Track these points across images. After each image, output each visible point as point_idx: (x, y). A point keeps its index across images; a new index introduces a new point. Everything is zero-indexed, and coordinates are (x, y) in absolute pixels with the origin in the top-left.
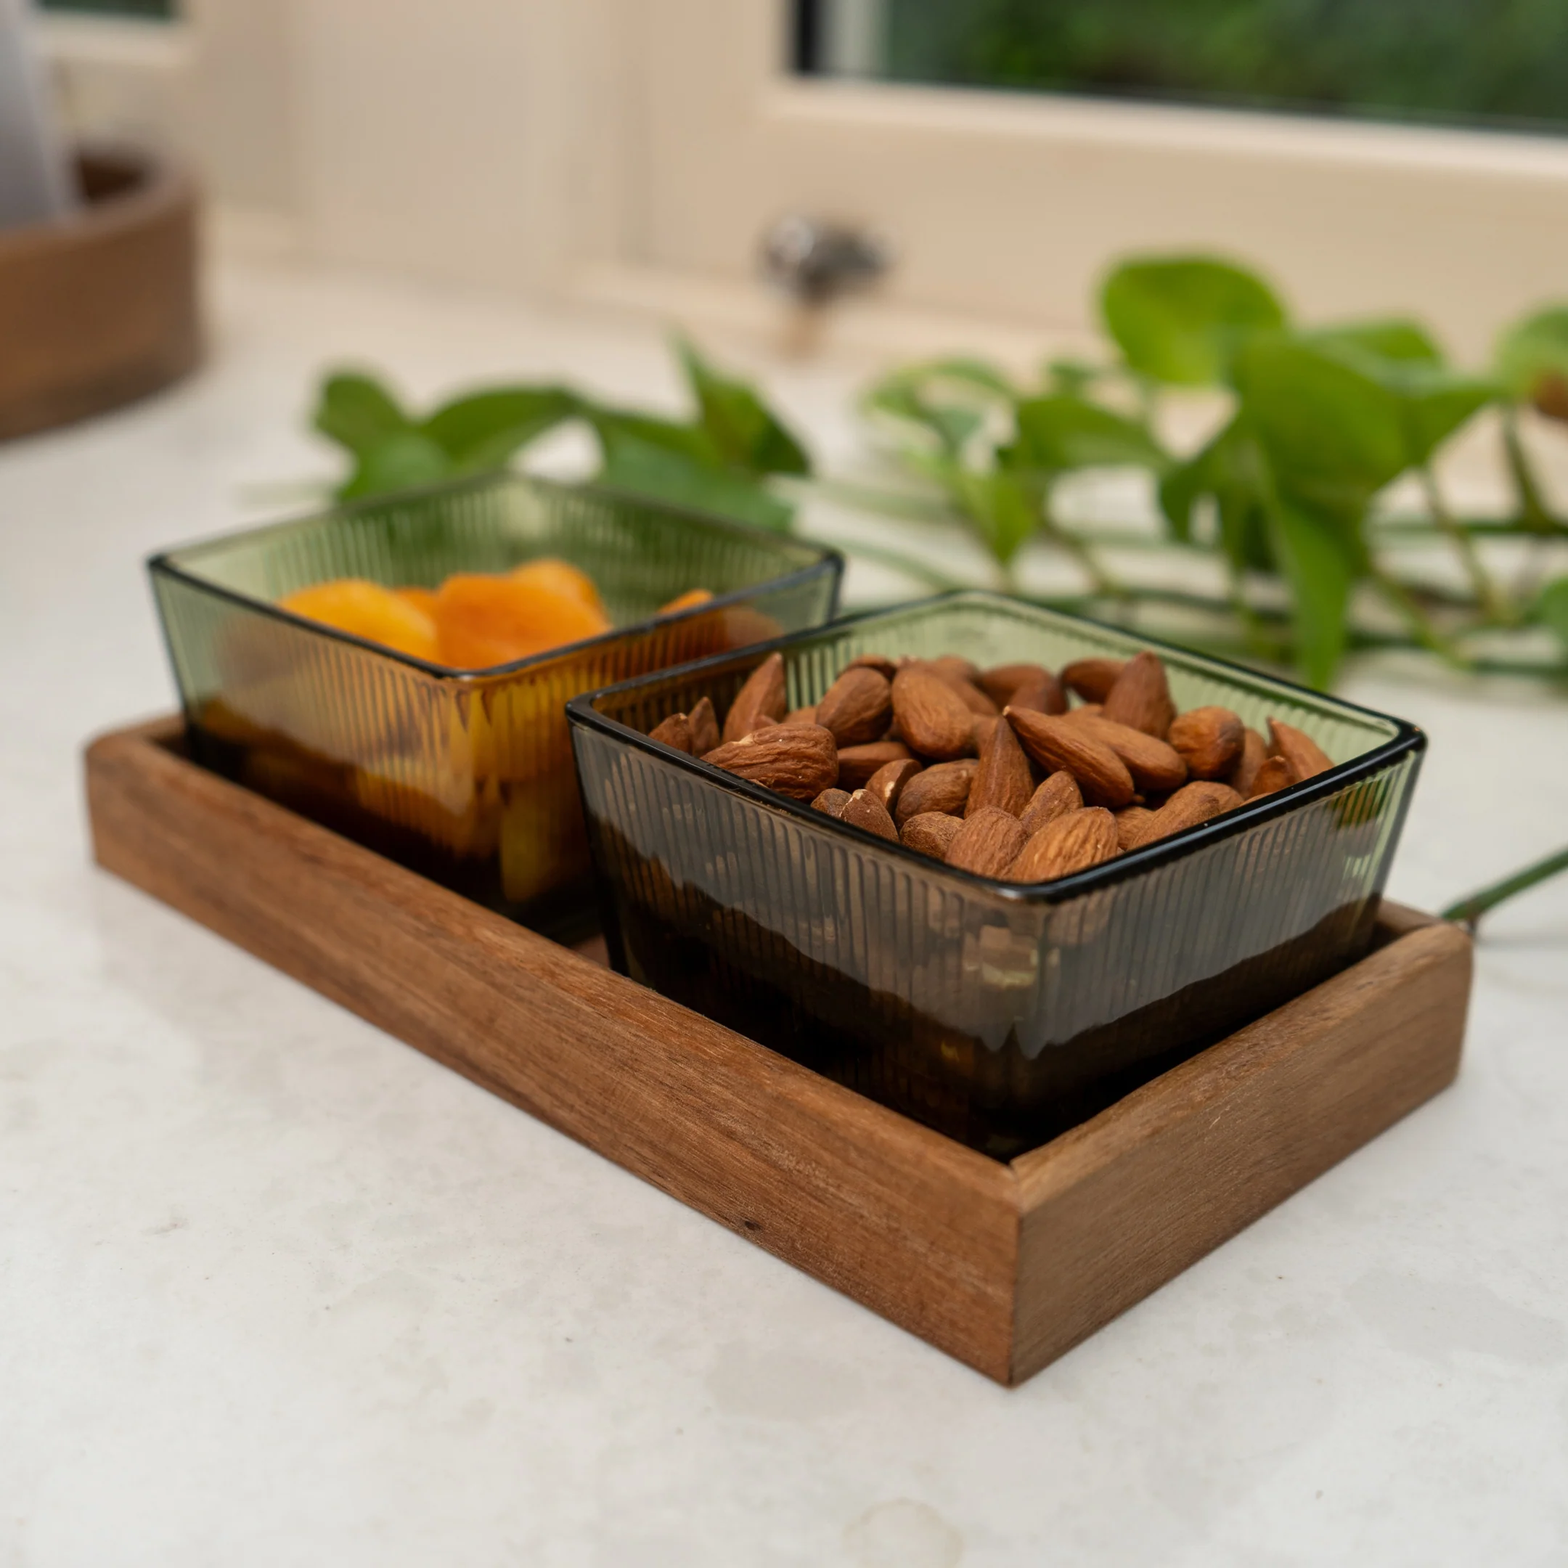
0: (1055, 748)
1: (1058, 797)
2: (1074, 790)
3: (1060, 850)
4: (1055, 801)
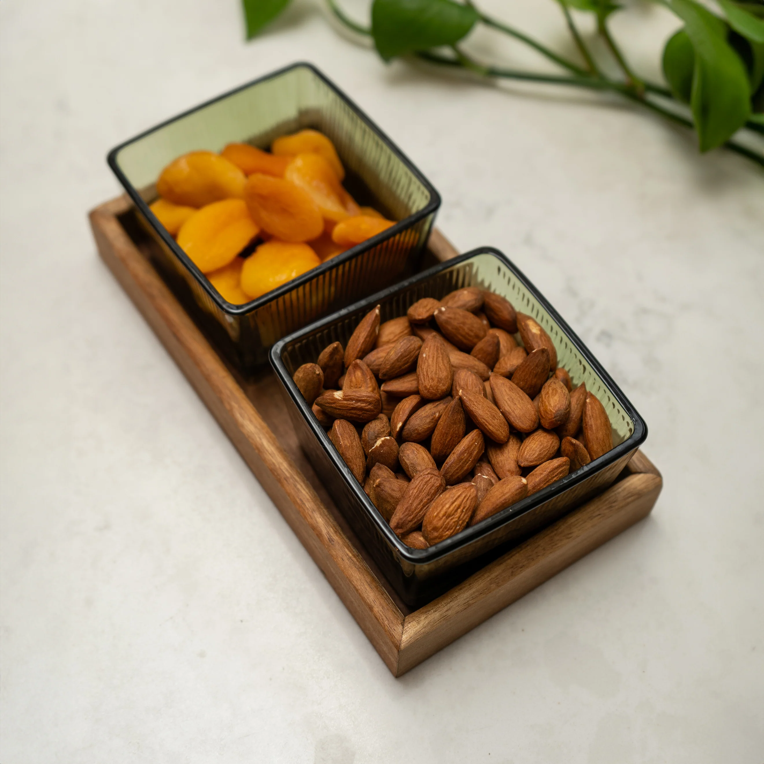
1: (467, 452)
2: (477, 444)
3: (446, 512)
4: (465, 454)
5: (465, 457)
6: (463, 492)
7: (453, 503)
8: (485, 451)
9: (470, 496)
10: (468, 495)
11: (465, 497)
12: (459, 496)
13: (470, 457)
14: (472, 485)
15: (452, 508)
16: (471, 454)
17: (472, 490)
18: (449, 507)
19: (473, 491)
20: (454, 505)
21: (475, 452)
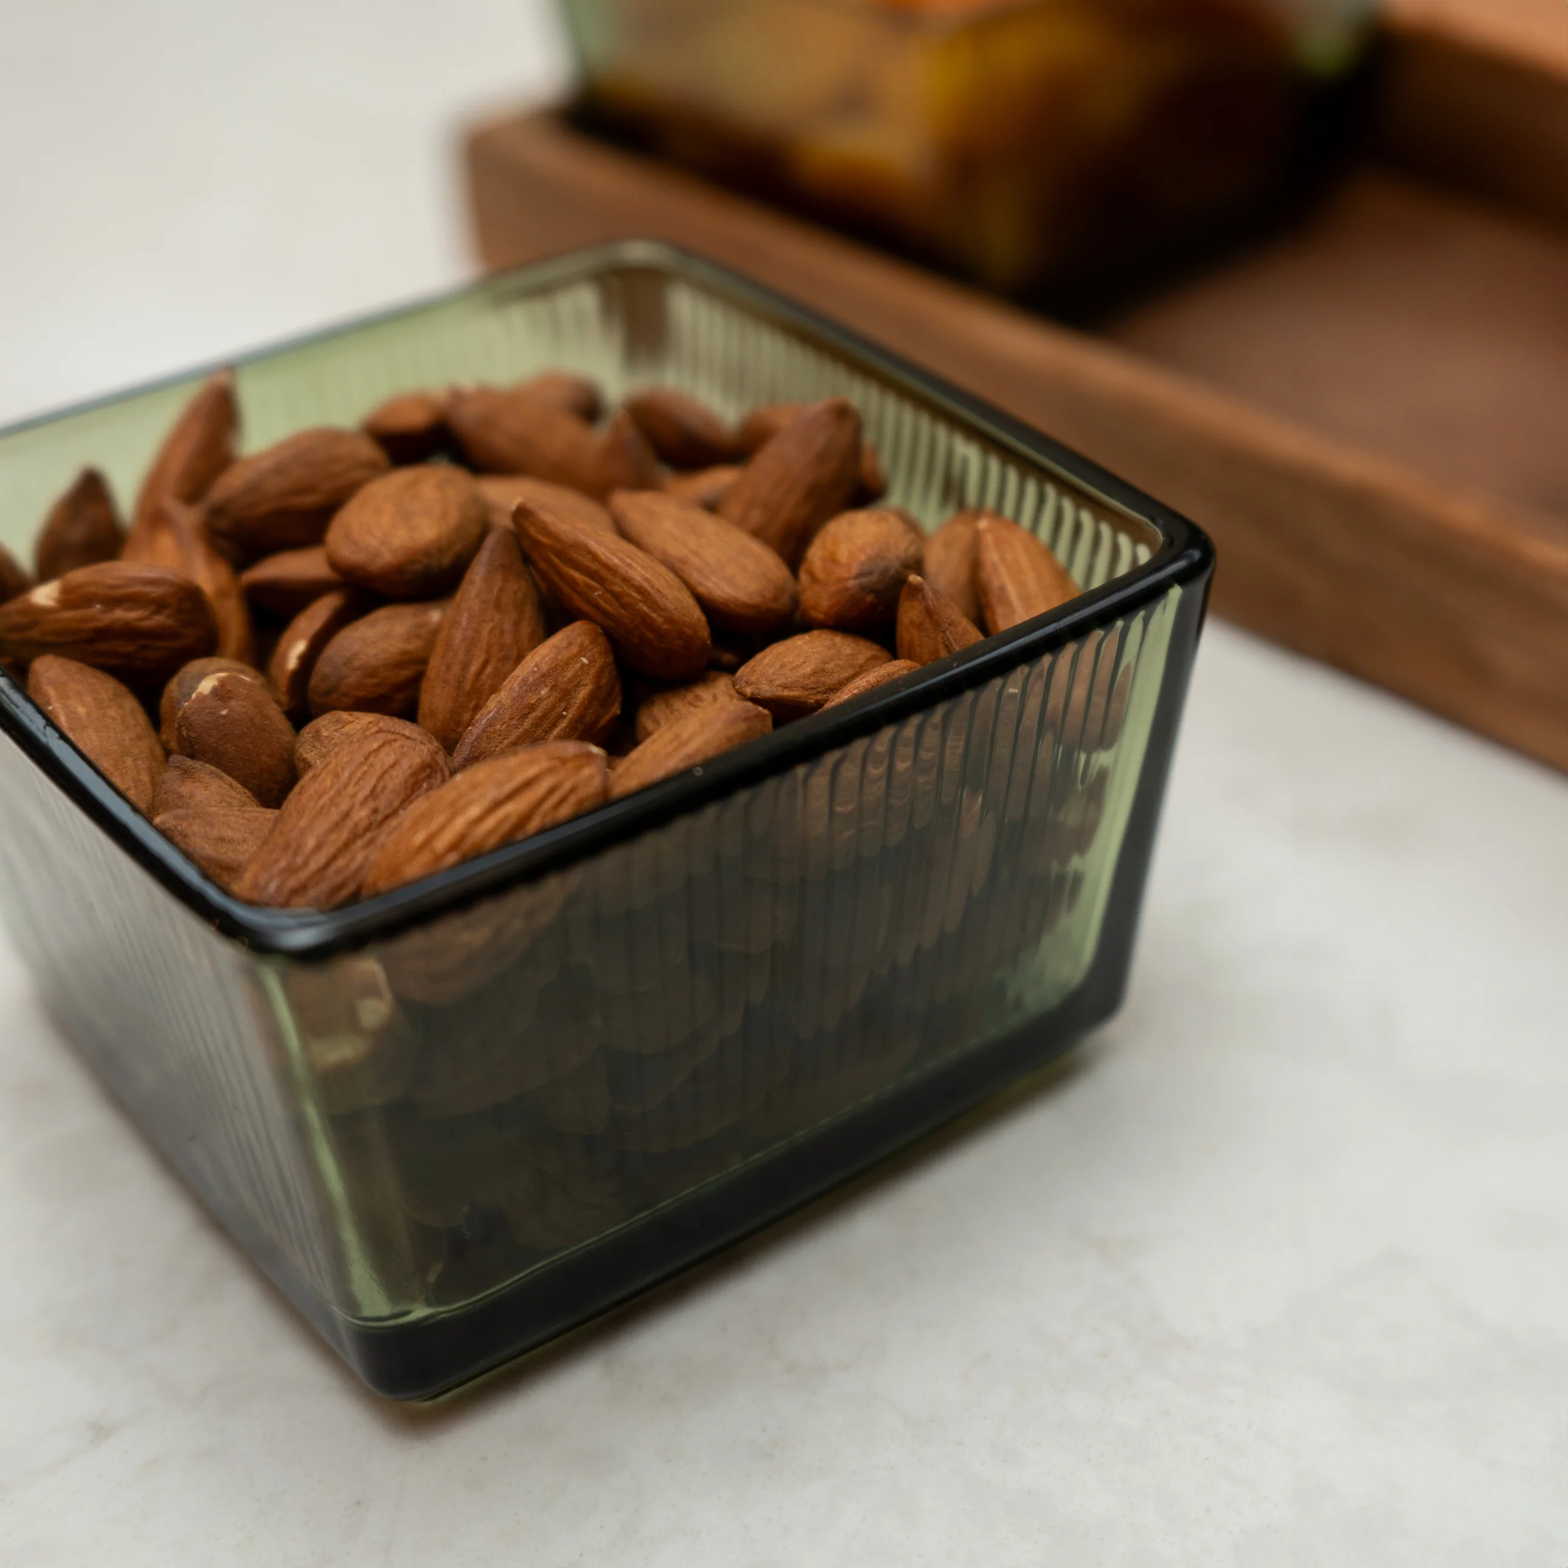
0: (587, 562)
1: (550, 681)
2: (590, 662)
3: (462, 837)
4: (542, 689)
5: (540, 700)
6: (550, 771)
7: (498, 804)
8: (623, 709)
9: (573, 790)
10: (567, 786)
11: (552, 791)
12: (528, 784)
13: (563, 704)
14: (590, 755)
15: (490, 822)
16: (566, 695)
17: (587, 771)
18: (481, 818)
19: (590, 778)
20: (501, 813)
21: (583, 694)
